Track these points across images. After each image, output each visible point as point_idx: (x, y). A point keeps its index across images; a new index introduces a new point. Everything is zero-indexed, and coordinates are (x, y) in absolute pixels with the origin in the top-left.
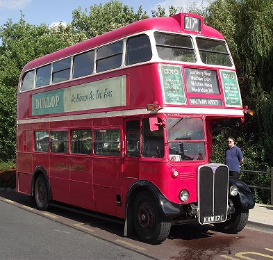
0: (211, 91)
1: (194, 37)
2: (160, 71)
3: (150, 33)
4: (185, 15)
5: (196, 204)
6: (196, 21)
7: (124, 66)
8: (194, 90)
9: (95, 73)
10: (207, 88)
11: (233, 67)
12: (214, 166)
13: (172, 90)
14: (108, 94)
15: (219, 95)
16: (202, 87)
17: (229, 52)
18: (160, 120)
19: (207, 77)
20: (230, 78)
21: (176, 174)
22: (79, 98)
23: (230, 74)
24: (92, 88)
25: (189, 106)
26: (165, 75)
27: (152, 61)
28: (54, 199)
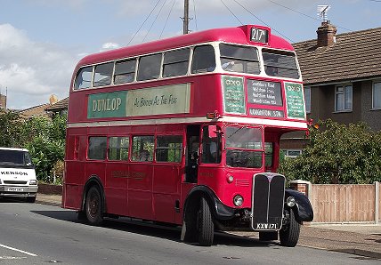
0: (273, 103)
1: (260, 48)
2: (222, 82)
3: (216, 45)
4: (252, 27)
5: (250, 210)
6: (263, 33)
7: (189, 74)
8: (255, 100)
9: (161, 77)
10: (270, 100)
11: (301, 80)
12: (270, 175)
13: (233, 100)
14: (173, 100)
15: (282, 107)
16: (264, 99)
17: (299, 68)
18: (218, 128)
19: (270, 88)
20: (295, 90)
21: (231, 179)
22: (143, 103)
23: (295, 86)
24: (157, 93)
25: (248, 116)
26: (226, 86)
27: (216, 71)
28: (109, 212)
